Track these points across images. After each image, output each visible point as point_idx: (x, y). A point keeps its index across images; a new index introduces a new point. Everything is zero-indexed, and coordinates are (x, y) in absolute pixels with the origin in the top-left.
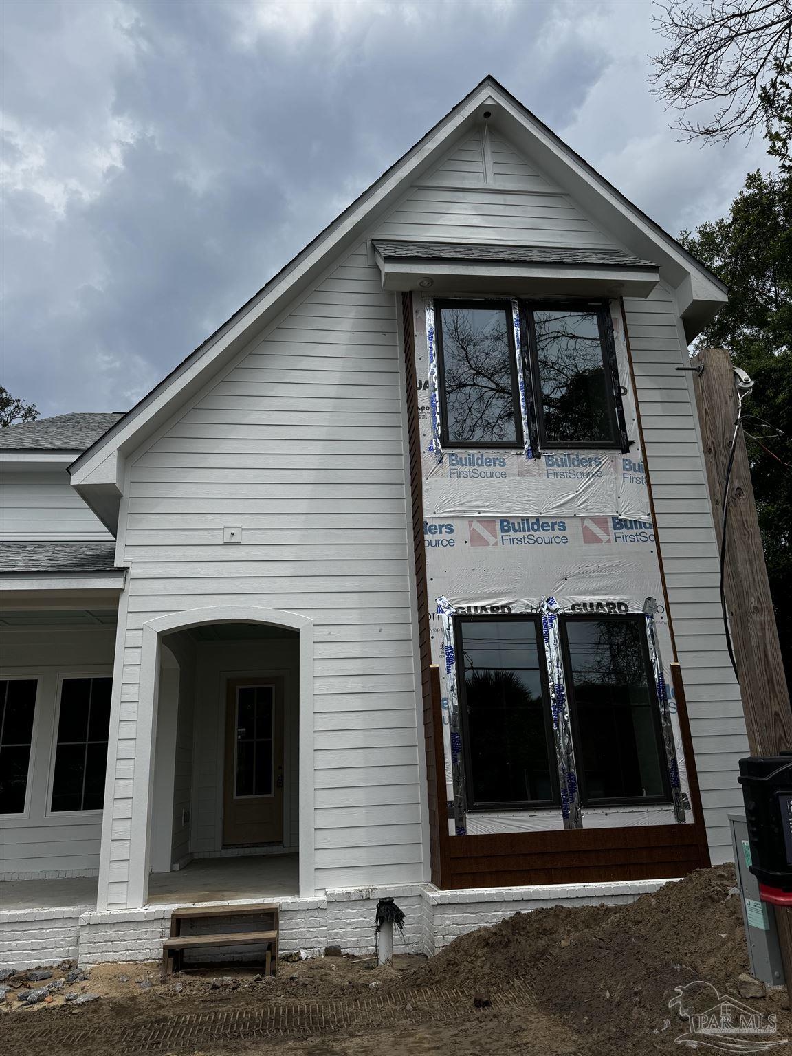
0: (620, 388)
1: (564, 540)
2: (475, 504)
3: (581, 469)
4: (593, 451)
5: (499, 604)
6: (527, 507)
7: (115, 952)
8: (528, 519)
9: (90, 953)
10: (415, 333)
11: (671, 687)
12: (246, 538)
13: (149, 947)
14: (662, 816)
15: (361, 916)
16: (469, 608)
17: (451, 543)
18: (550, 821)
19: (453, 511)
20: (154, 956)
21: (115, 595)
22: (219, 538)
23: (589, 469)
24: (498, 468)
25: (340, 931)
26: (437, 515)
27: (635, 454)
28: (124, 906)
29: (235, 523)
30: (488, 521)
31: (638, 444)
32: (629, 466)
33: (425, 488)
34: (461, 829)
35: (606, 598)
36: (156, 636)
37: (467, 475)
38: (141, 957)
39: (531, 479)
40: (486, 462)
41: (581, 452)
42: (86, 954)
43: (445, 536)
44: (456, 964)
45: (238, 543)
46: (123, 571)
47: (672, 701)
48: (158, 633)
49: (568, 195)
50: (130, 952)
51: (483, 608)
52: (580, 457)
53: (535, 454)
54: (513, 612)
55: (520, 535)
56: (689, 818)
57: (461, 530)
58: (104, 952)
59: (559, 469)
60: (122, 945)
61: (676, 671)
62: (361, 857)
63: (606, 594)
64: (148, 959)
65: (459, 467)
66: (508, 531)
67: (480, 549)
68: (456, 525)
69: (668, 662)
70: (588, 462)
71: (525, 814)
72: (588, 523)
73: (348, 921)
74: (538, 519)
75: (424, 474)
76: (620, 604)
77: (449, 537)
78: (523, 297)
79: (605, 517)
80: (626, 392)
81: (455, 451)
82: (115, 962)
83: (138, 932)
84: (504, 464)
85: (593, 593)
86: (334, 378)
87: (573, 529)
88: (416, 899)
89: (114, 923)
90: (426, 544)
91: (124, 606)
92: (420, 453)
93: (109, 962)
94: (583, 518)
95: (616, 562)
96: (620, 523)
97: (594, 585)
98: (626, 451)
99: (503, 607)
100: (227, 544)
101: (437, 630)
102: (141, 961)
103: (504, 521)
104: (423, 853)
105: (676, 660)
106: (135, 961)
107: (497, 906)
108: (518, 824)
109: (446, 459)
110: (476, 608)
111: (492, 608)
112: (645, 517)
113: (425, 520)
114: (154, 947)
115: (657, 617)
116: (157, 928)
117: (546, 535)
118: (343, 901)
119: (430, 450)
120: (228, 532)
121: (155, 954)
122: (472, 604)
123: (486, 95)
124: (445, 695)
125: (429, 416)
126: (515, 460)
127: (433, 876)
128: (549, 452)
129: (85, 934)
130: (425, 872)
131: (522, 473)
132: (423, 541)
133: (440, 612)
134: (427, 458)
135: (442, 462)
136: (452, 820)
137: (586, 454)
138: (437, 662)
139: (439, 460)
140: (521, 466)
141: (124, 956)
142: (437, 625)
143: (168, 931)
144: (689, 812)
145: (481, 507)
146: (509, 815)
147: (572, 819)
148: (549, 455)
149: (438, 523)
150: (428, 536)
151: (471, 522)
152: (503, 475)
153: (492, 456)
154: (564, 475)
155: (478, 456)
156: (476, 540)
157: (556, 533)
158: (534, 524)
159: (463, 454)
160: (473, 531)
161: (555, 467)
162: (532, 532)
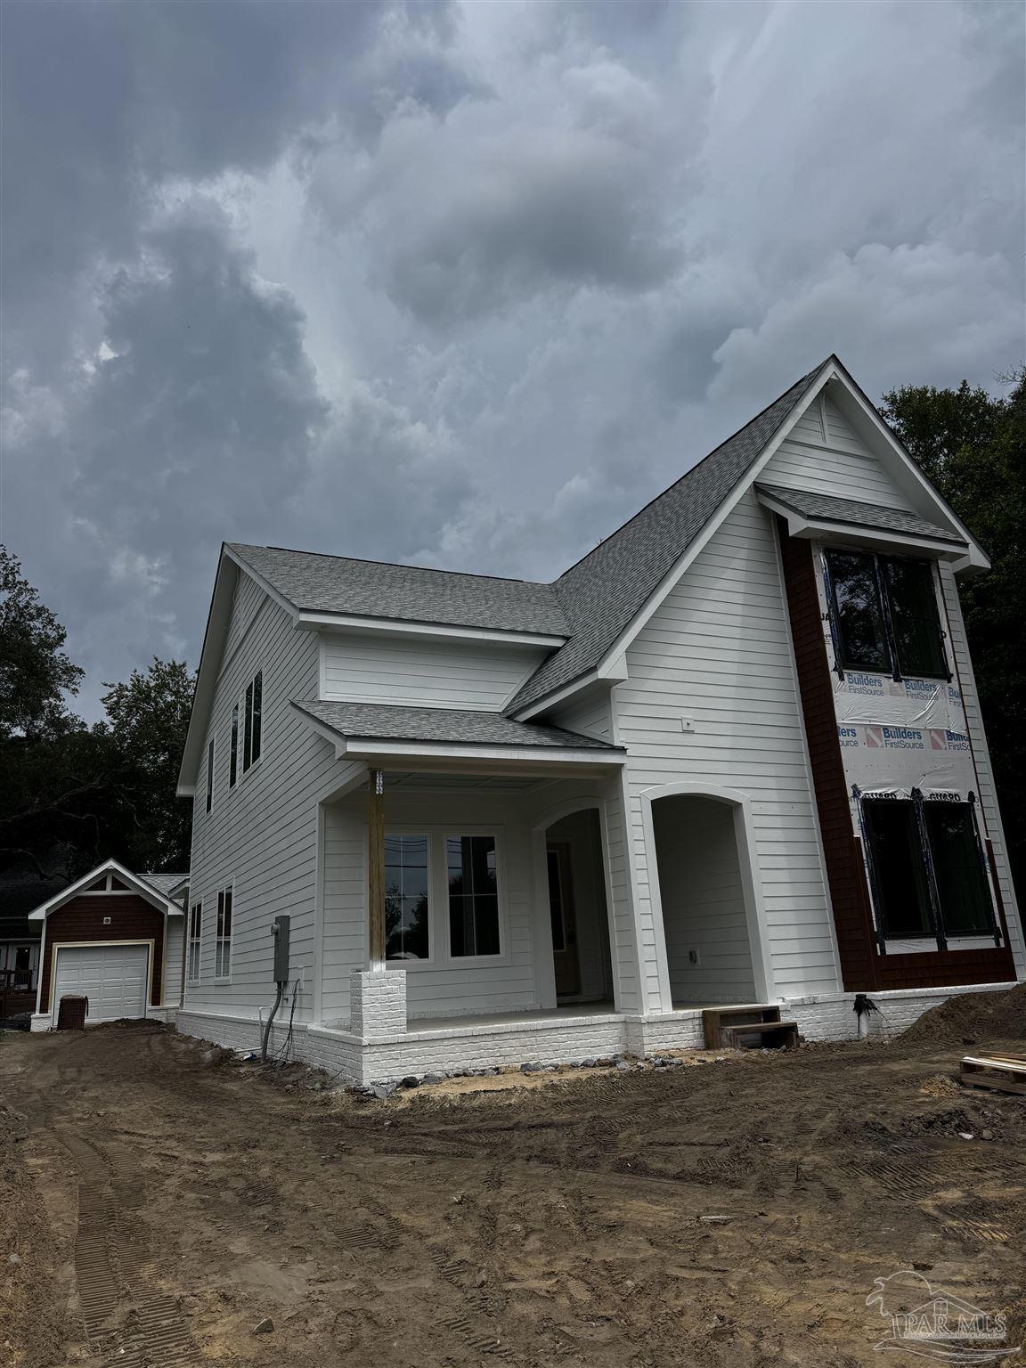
0: (942, 632)
1: (921, 746)
2: (867, 714)
3: (925, 693)
4: (932, 680)
5: (890, 792)
6: (898, 719)
7: (665, 1043)
8: (898, 728)
9: (650, 1044)
11: (987, 855)
12: (694, 727)
13: (688, 1038)
14: (986, 943)
15: (811, 1015)
16: (872, 794)
17: (856, 744)
18: (929, 946)
19: (855, 719)
20: (691, 1045)
21: (619, 767)
22: (677, 727)
23: (930, 693)
24: (878, 688)
26: (845, 722)
27: (954, 684)
28: (660, 1010)
29: (688, 715)
30: (876, 728)
31: (955, 675)
32: (952, 692)
33: (835, 700)
34: (883, 950)
35: (948, 790)
36: (650, 803)
37: (860, 691)
38: (684, 1046)
39: (898, 698)
40: (870, 682)
41: (925, 679)
42: (648, 1044)
43: (851, 738)
44: (931, 1027)
45: (692, 732)
46: (623, 750)
47: (987, 865)
48: (652, 801)
49: (876, 460)
50: (675, 1042)
51: (880, 794)
52: (925, 683)
53: (897, 680)
54: (898, 798)
55: (896, 740)
56: (1002, 945)
57: (861, 734)
58: (659, 1043)
59: (914, 692)
60: (670, 1037)
61: (988, 843)
62: (798, 975)
63: (947, 788)
64: (688, 1047)
65: (854, 685)
66: (888, 737)
67: (873, 749)
68: (857, 730)
69: (983, 837)
70: (928, 688)
71: (916, 940)
72: (933, 734)
73: (804, 1019)
74: (905, 729)
75: (833, 688)
76: (956, 795)
77: (853, 739)
78: (880, 552)
79: (942, 731)
80: (946, 636)
81: (851, 671)
82: (668, 1050)
84: (881, 686)
85: (940, 786)
86: (739, 598)
87: (925, 740)
88: (840, 1002)
91: (626, 777)
92: (829, 672)
93: (663, 1050)
94: (930, 730)
95: (951, 764)
96: (951, 735)
97: (940, 780)
98: (949, 681)
99: (892, 794)
100: (686, 732)
101: (854, 810)
102: (685, 1048)
103: (885, 729)
104: (837, 971)
105: (988, 836)
106: (680, 1049)
107: (912, 1001)
108: (913, 947)
109: (845, 676)
110: (876, 794)
111: (885, 795)
112: (964, 732)
113: (838, 725)
114: (690, 1039)
115: (975, 804)
116: (690, 1024)
117: (910, 741)
118: (801, 1005)
119: (835, 670)
120: (685, 722)
121: (691, 1043)
122: (876, 791)
123: (831, 371)
124: (865, 858)
125: (831, 642)
126: (887, 682)
127: (848, 987)
128: (906, 677)
129: (646, 1030)
130: (839, 985)
131: (893, 692)
132: (838, 741)
133: (855, 796)
134: (834, 676)
135: (843, 680)
136: (878, 945)
137: (928, 681)
138: (858, 833)
139: (841, 678)
140: (891, 686)
141: (672, 1045)
142: (854, 806)
143: (697, 1027)
144: (1002, 941)
145: (871, 717)
146: (908, 941)
147: (942, 944)
148: (907, 680)
149: (846, 728)
150: (841, 738)
151: (866, 729)
152: (882, 693)
153: (873, 678)
154: (916, 696)
155: (864, 677)
156: (871, 743)
157: (917, 741)
158: (903, 733)
159: (856, 674)
160: (868, 736)
161: (911, 690)
162: (902, 739)
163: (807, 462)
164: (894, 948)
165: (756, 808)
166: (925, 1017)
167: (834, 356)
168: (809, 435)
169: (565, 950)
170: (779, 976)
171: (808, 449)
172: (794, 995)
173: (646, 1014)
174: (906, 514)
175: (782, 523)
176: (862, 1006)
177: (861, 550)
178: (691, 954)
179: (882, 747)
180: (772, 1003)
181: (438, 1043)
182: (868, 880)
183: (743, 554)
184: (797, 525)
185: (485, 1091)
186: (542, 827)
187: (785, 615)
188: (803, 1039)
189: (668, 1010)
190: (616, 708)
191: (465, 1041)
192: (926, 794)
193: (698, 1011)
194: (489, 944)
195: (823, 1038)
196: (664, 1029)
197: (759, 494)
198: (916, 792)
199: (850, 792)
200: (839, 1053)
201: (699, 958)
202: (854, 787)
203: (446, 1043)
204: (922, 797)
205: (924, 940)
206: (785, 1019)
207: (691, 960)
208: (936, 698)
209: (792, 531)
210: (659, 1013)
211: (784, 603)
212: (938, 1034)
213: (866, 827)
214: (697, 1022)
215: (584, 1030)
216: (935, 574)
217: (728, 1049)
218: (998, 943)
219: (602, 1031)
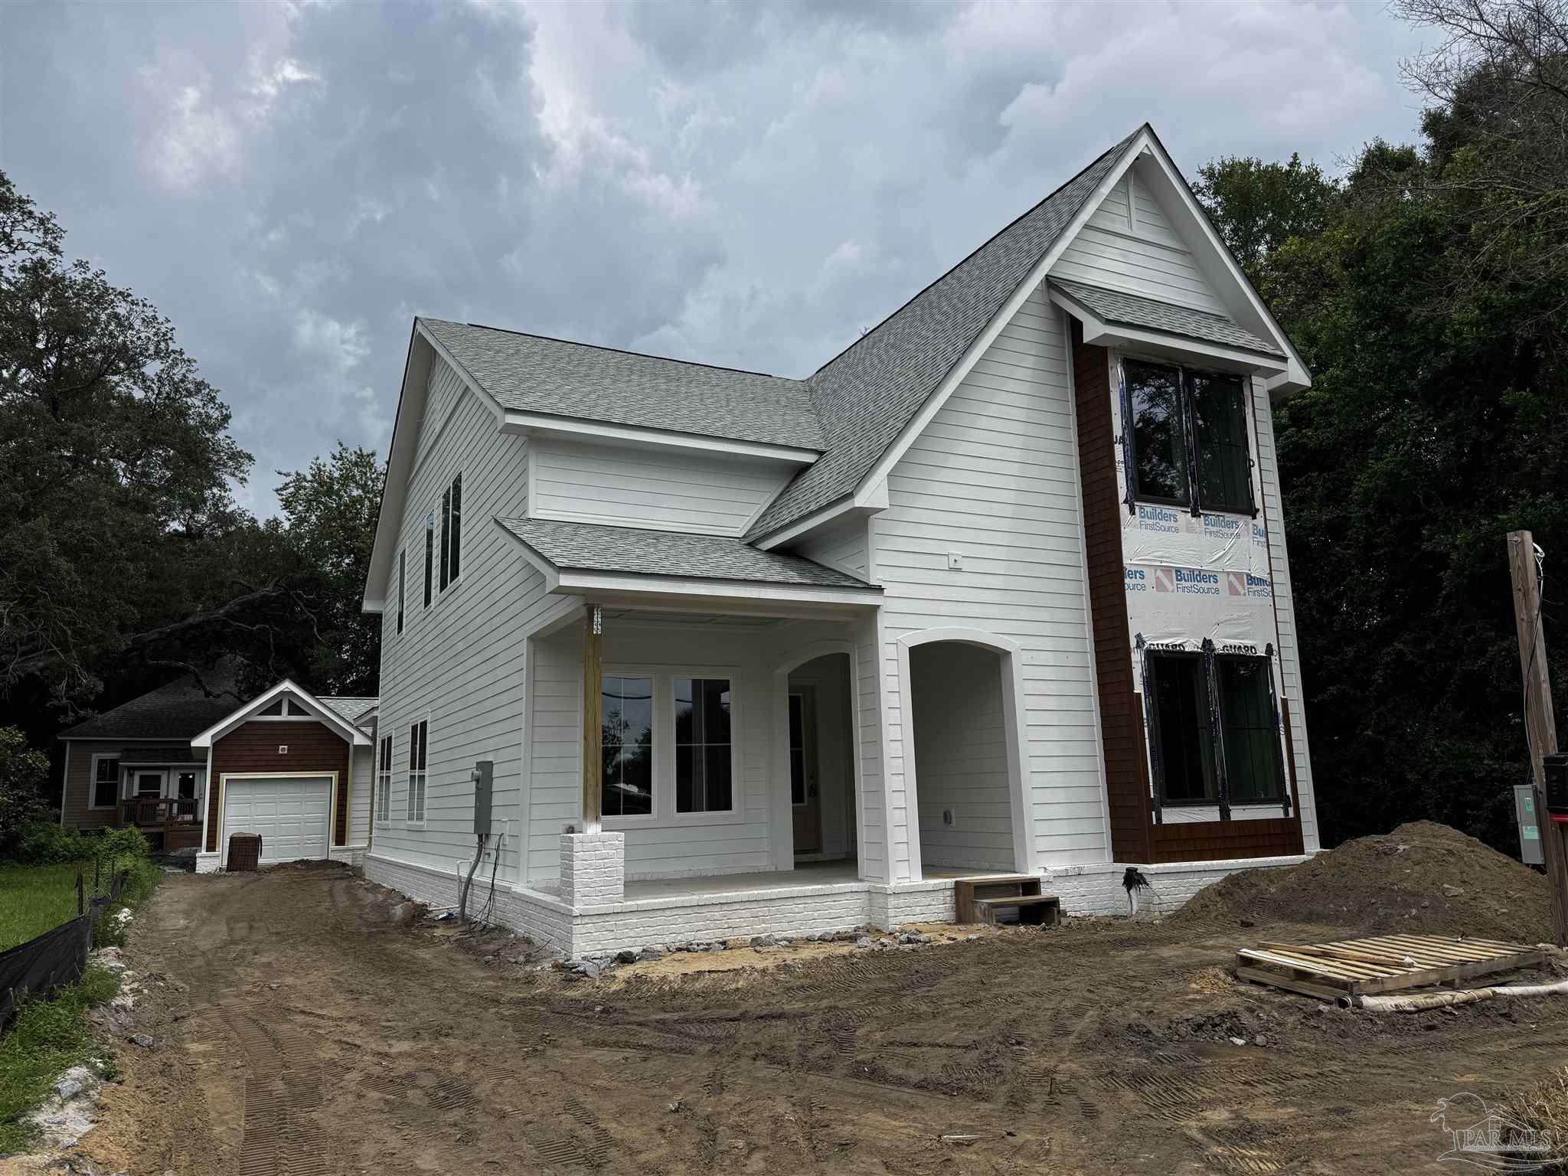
0: (1250, 460)
1: (1217, 591)
2: (1156, 554)
3: (1226, 530)
4: (1235, 515)
5: (1177, 643)
6: (1193, 560)
7: (914, 915)
8: (1193, 571)
9: (897, 916)
10: (1111, 389)
11: (1281, 715)
12: (965, 565)
13: (937, 911)
14: (1274, 812)
15: (1075, 888)
16: (1158, 645)
17: (1143, 587)
18: (1210, 814)
19: (1143, 560)
20: (940, 919)
21: (875, 608)
22: (943, 564)
23: (1232, 530)
24: (1172, 524)
25: (1063, 897)
26: (1132, 562)
27: (1260, 521)
28: (908, 880)
29: (956, 550)
30: (1167, 570)
31: (1261, 510)
32: (1256, 532)
33: (1123, 537)
34: (1159, 819)
35: (1243, 641)
36: (908, 651)
37: (1152, 528)
38: (933, 919)
39: (1196, 535)
40: (1164, 517)
41: (1227, 515)
42: (894, 917)
43: (1139, 581)
44: (1208, 906)
45: (959, 570)
46: (879, 590)
47: (1281, 725)
48: (910, 649)
49: (1189, 253)
50: (925, 915)
51: (1167, 645)
52: (1226, 519)
53: (1195, 514)
54: (1186, 650)
55: (1188, 584)
56: (1291, 815)
57: (1149, 576)
58: (906, 915)
59: (1213, 529)
60: (918, 910)
61: (1285, 702)
62: (1064, 843)
63: (1242, 639)
64: (936, 920)
65: (1146, 519)
66: (1181, 580)
67: (1162, 594)
68: (1146, 571)
69: (1279, 695)
70: (1229, 525)
71: (1196, 809)
72: (1232, 577)
73: (1067, 891)
74: (1200, 571)
75: (1122, 524)
76: (1252, 647)
77: (1140, 582)
78: (1186, 365)
79: (1241, 574)
80: (1254, 463)
82: (916, 923)
83: (927, 900)
84: (1176, 521)
85: (1235, 637)
86: (1021, 415)
87: (1223, 583)
90: (1126, 587)
91: (883, 621)
92: (1118, 504)
93: (911, 923)
94: (1228, 573)
95: (1249, 612)
96: (1252, 580)
97: (1236, 630)
98: (1254, 518)
99: (1180, 645)
100: (951, 569)
102: (934, 922)
103: (1178, 571)
105: (1287, 696)
106: (927, 922)
107: (1188, 875)
109: (1137, 510)
110: (1162, 645)
111: (1173, 646)
112: (1266, 577)
113: (1124, 566)
114: (940, 911)
115: (1273, 658)
116: (940, 895)
117: (1205, 586)
118: (1065, 876)
119: (1125, 502)
120: (952, 559)
121: (941, 917)
122: (1160, 642)
123: (1144, 144)
124: (1145, 716)
125: (1123, 470)
126: (1183, 517)
127: (1118, 857)
128: (1206, 512)
129: (892, 901)
130: (1108, 855)
131: (1189, 529)
132: (1123, 584)
133: (1138, 646)
134: (1124, 509)
135: (1134, 514)
136: (1154, 813)
137: (1230, 517)
138: (1139, 688)
139: (1132, 512)
140: (1188, 523)
141: (920, 918)
142: (1137, 658)
143: (948, 899)
144: (1291, 810)
145: (1163, 557)
146: (1187, 809)
147: (1225, 813)
148: (1206, 515)
149: (1133, 569)
150: (1127, 580)
151: (1156, 570)
152: (1177, 530)
153: (1168, 512)
154: (1216, 534)
155: (1158, 511)
156: (1160, 586)
157: (1213, 585)
158: (1198, 576)
159: (1149, 507)
160: (1157, 578)
161: (1210, 526)
162: (1196, 583)
163: (1110, 253)
164: (1172, 816)
165: (1026, 657)
166: (1201, 895)
167: (1147, 125)
168: (1113, 221)
169: (806, 804)
170: (1042, 844)
171: (1113, 238)
172: (1057, 864)
173: (893, 884)
174: (1219, 318)
175: (1076, 326)
176: (1132, 880)
177: (1163, 361)
178: (945, 814)
180: (1033, 873)
181: (659, 913)
182: (1147, 741)
183: (1029, 362)
184: (1093, 331)
185: (709, 972)
186: (785, 669)
187: (1073, 435)
188: (1064, 914)
189: (917, 879)
190: (874, 540)
191: (689, 911)
192: (1218, 646)
193: (950, 882)
194: (720, 800)
195: (1087, 913)
196: (910, 900)
197: (1051, 290)
198: (1207, 643)
199: (1133, 643)
200: (1104, 932)
201: (954, 820)
202: (1139, 636)
203: (668, 913)
204: (1214, 650)
205: (1205, 808)
206: (1046, 892)
207: (946, 821)
208: (1238, 536)
209: (1088, 337)
210: (906, 883)
211: (1072, 421)
212: (1213, 914)
213: (1147, 683)
214: (949, 893)
215: (825, 899)
216: (1247, 392)
217: (981, 925)
218: (1286, 813)
219: (843, 901)
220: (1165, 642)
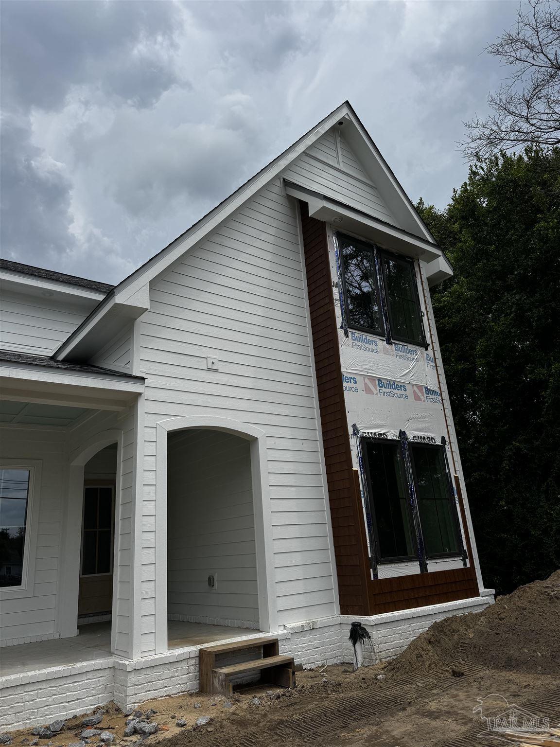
0: (421, 312)
1: (406, 397)
2: (365, 367)
3: (409, 355)
4: (414, 346)
5: (382, 432)
6: (389, 373)
7: (155, 690)
8: (389, 381)
9: (136, 694)
10: (329, 250)
11: (455, 488)
12: (220, 367)
13: (180, 682)
14: (457, 564)
15: (310, 641)
16: (368, 433)
17: (356, 390)
18: (412, 569)
19: (356, 370)
20: (183, 690)
21: (137, 396)
22: (203, 364)
23: (413, 356)
24: (374, 347)
25: (299, 653)
26: (348, 371)
27: (431, 351)
28: (153, 653)
29: (213, 355)
30: (372, 379)
31: (431, 345)
32: (429, 359)
33: (341, 352)
34: (376, 575)
35: (426, 434)
36: (166, 434)
37: (360, 348)
38: (174, 692)
39: (390, 357)
40: (368, 342)
41: (409, 345)
42: (133, 695)
43: (352, 385)
44: (421, 655)
45: (216, 371)
46: (140, 380)
47: (456, 496)
48: (168, 431)
49: (376, 188)
50: (166, 688)
51: (375, 434)
52: (409, 348)
53: (389, 343)
54: (388, 438)
55: (387, 390)
56: (468, 565)
57: (360, 385)
58: (146, 691)
59: (401, 354)
60: (160, 684)
61: (456, 479)
62: (301, 601)
63: (425, 432)
64: (179, 693)
65: (356, 342)
66: (382, 387)
67: (370, 396)
68: (358, 378)
69: (452, 474)
70: (412, 352)
71: (403, 564)
72: (415, 388)
73: (303, 646)
74: (394, 382)
75: (340, 343)
76: (432, 438)
77: (355, 386)
78: (378, 244)
80: (424, 316)
81: (354, 331)
82: (156, 699)
83: (171, 672)
84: (377, 345)
85: (420, 430)
87: (409, 391)
88: (337, 626)
89: (153, 667)
90: (344, 389)
92: (337, 329)
93: (151, 699)
94: (413, 385)
95: (428, 414)
96: (428, 391)
97: (421, 426)
98: (427, 349)
99: (384, 434)
100: (209, 369)
101: (354, 446)
102: (175, 694)
103: (379, 380)
104: (335, 595)
105: (456, 474)
106: (169, 696)
107: (400, 623)
108: (401, 571)
109: (350, 334)
110: (371, 433)
111: (379, 434)
112: (437, 390)
113: (342, 373)
114: (183, 682)
115: (447, 447)
116: (184, 666)
117: (398, 392)
118: (300, 632)
119: (342, 327)
120: (210, 361)
121: (184, 687)
122: (370, 431)
123: (345, 112)
124: (361, 489)
125: (339, 305)
126: (381, 344)
127: (345, 610)
128: (395, 342)
129: (132, 679)
130: (336, 608)
131: (385, 352)
132: (342, 386)
133: (354, 434)
134: (341, 333)
135: (347, 337)
136: (371, 570)
137: (412, 347)
138: (356, 467)
139: (347, 336)
140: (384, 347)
141: (162, 692)
142: (354, 444)
143: (192, 668)
144: (468, 561)
145: (368, 369)
146: (396, 565)
147: (423, 567)
148: (396, 344)
149: (349, 376)
150: (344, 384)
151: (364, 378)
152: (377, 351)
153: (371, 339)
154: (403, 357)
155: (364, 337)
156: (368, 390)
157: (403, 392)
158: (393, 385)
159: (358, 334)
160: (366, 384)
161: (399, 352)
162: (392, 390)
163: (324, 175)
164: (386, 572)
165: (271, 443)
166: (414, 645)
167: (347, 102)
168: (328, 158)
170: (282, 604)
171: (327, 167)
172: (295, 622)
173: (137, 659)
175: (304, 206)
176: (358, 633)
177: (364, 239)
178: (209, 578)
179: (377, 394)
180: (274, 632)
182: (364, 509)
184: (315, 207)
186: (81, 461)
187: (304, 284)
189: (164, 652)
192: (410, 435)
193: (192, 650)
196: (153, 674)
197: (286, 187)
198: (402, 434)
199: (350, 431)
200: (333, 696)
201: (216, 583)
202: (354, 426)
204: (407, 439)
205: (409, 564)
206: (284, 653)
207: (209, 584)
208: (417, 360)
209: (311, 212)
210: (151, 657)
211: (303, 276)
212: (427, 663)
213: (363, 461)
214: (193, 662)
215: (60, 682)
216: (417, 269)
217: (218, 698)
218: (465, 564)
219: (85, 681)
220: (373, 431)
